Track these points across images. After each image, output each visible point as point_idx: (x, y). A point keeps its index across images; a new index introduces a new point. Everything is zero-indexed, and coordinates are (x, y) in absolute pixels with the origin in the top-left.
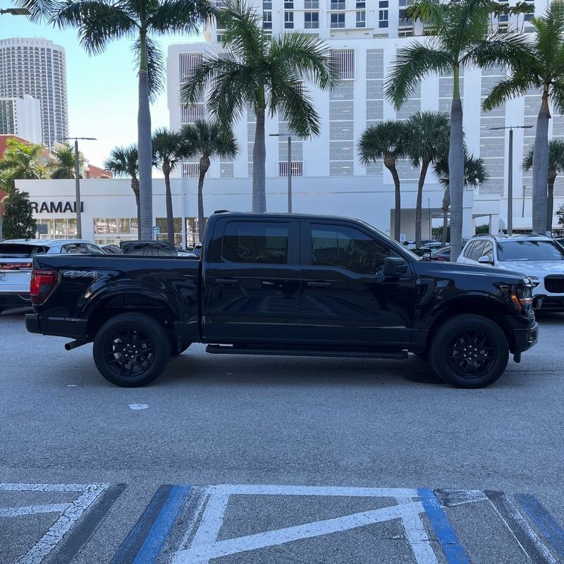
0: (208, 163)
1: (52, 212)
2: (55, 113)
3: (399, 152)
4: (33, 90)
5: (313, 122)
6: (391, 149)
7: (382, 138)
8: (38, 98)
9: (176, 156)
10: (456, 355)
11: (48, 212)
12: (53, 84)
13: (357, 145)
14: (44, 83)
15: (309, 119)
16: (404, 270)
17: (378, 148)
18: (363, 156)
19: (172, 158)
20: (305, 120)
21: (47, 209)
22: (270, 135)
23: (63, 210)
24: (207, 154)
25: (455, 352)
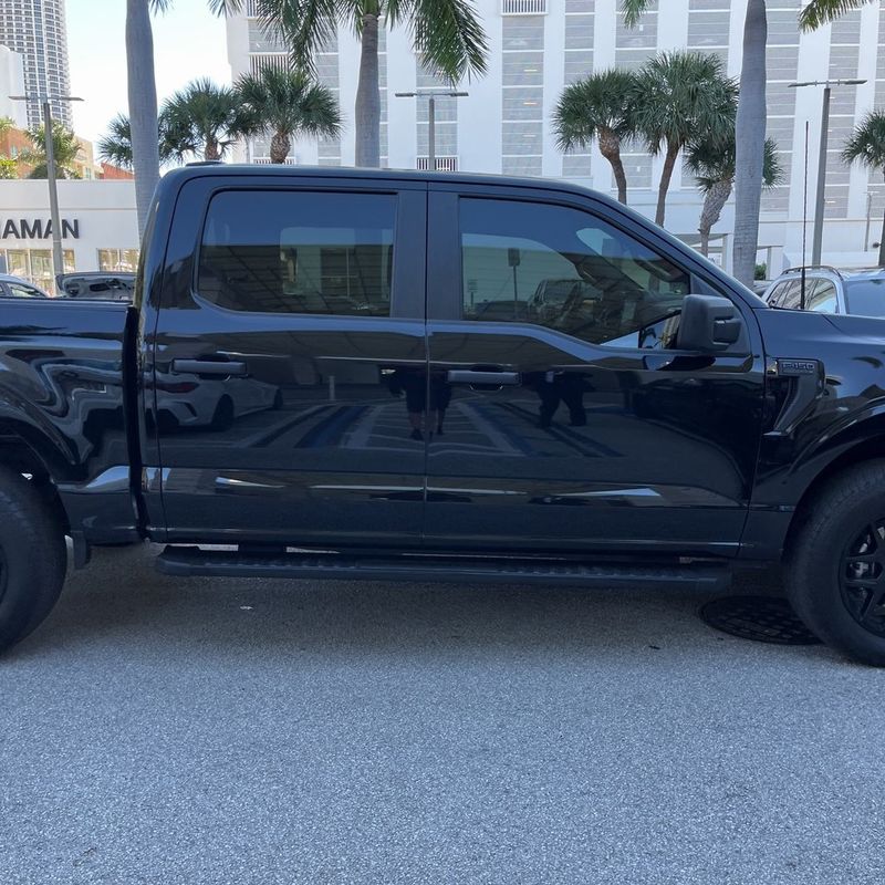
0: (287, 145)
1: (24, 237)
2: (48, 76)
3: (626, 128)
4: (11, 37)
5: (473, 46)
6: (611, 124)
7: (598, 103)
8: (20, 50)
9: (229, 133)
10: (866, 575)
11: (18, 237)
12: (44, 26)
13: (552, 116)
14: (28, 26)
15: (467, 40)
16: (731, 335)
17: (589, 120)
18: (561, 135)
19: (221, 135)
20: (458, 40)
21: (15, 231)
22: (397, 95)
23: (43, 234)
24: (285, 130)
25: (863, 567)
